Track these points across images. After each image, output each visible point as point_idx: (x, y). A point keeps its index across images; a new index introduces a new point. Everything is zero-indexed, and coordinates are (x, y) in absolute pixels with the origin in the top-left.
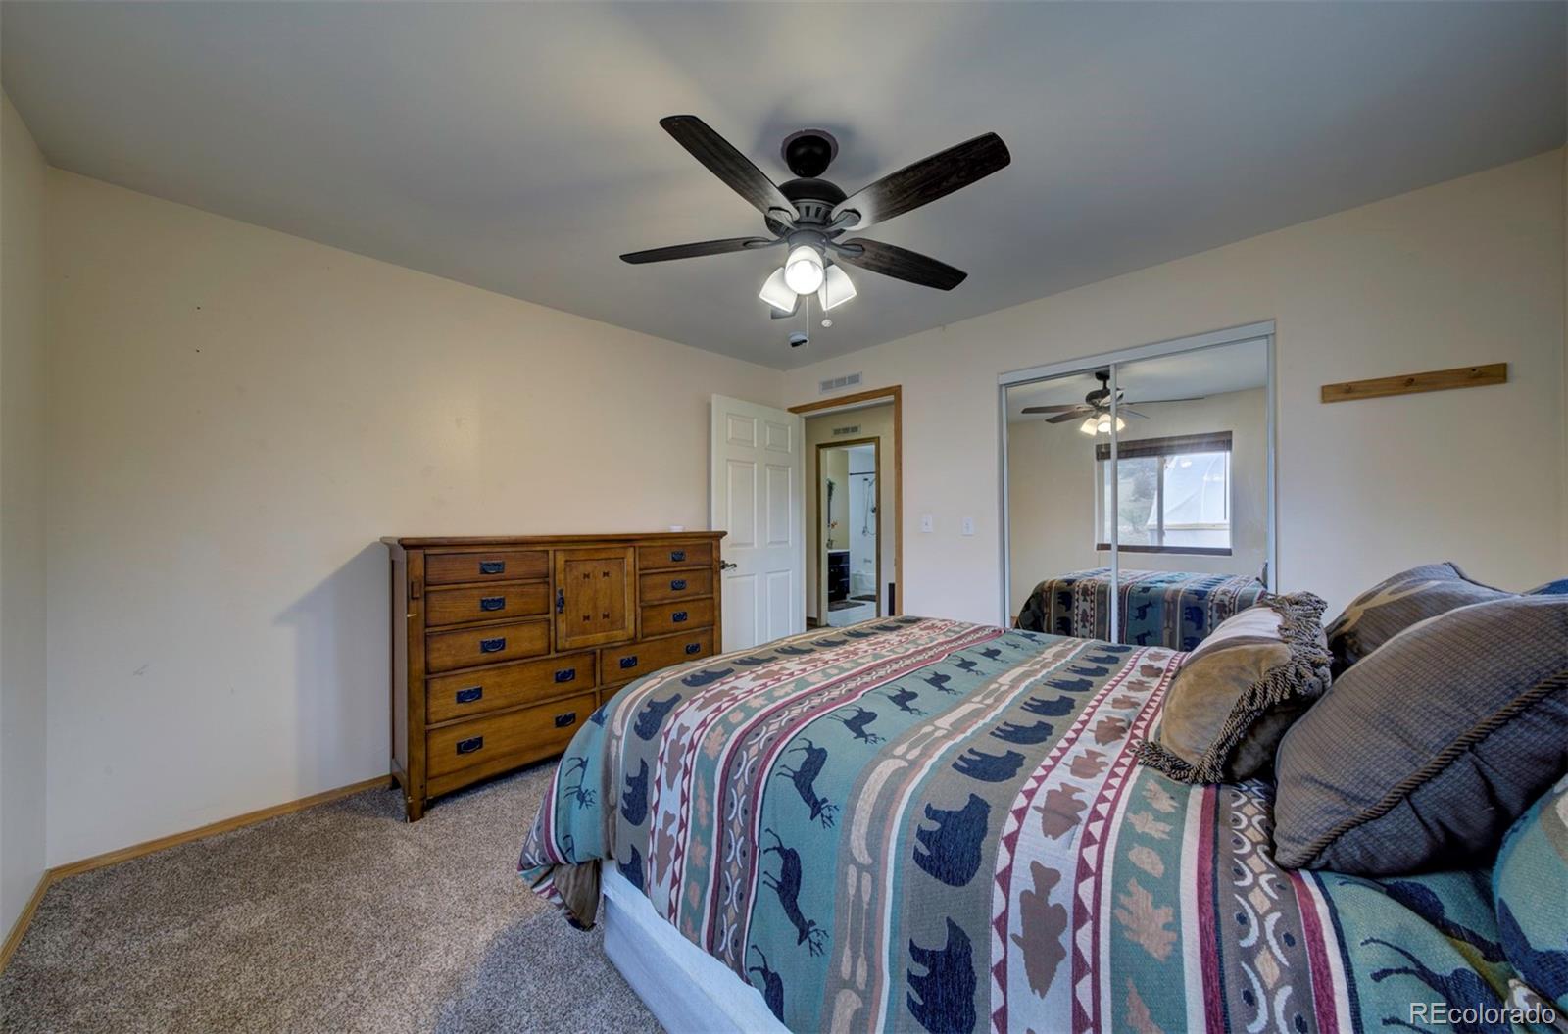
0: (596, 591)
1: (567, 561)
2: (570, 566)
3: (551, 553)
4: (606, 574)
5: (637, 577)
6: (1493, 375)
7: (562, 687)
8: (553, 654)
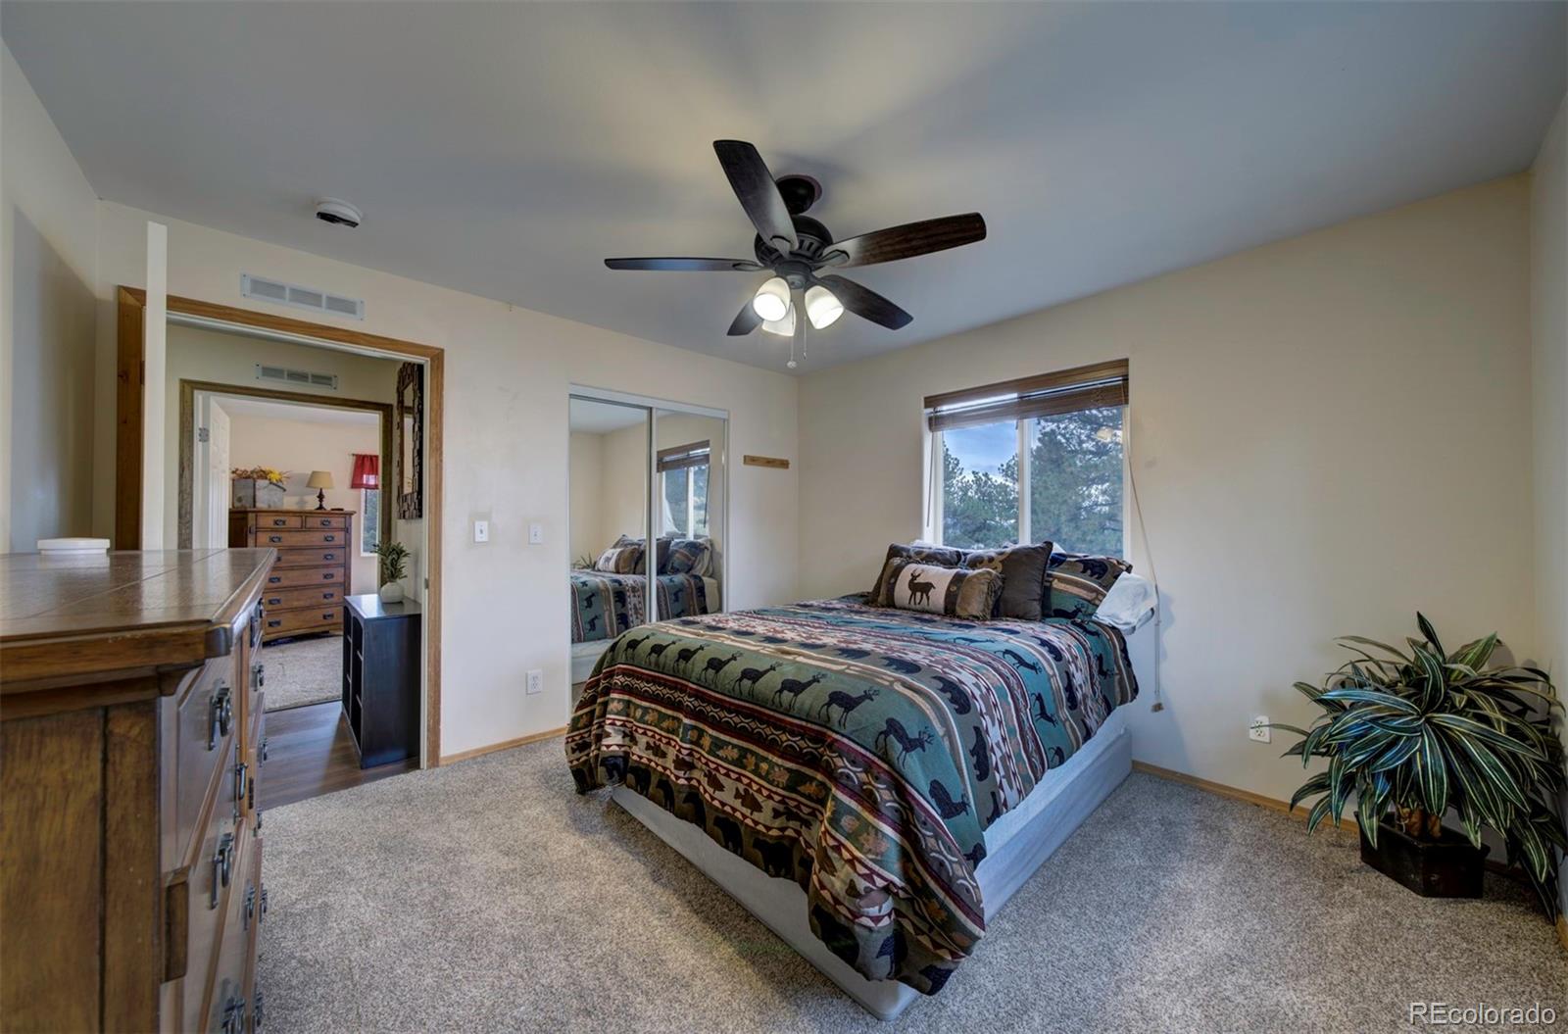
6: (784, 464)
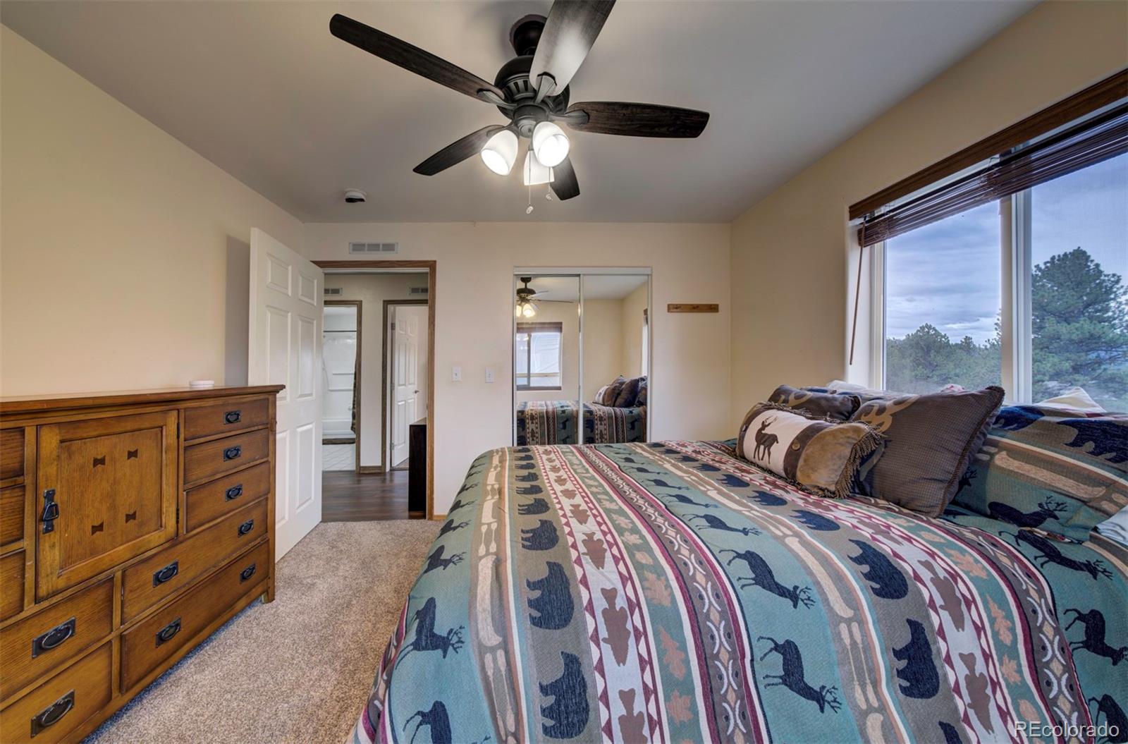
0: (115, 482)
1: (62, 442)
2: (69, 448)
3: (30, 434)
4: (132, 454)
5: (182, 452)
6: (713, 308)
7: (46, 659)
8: (30, 609)
